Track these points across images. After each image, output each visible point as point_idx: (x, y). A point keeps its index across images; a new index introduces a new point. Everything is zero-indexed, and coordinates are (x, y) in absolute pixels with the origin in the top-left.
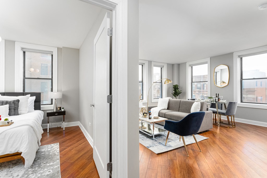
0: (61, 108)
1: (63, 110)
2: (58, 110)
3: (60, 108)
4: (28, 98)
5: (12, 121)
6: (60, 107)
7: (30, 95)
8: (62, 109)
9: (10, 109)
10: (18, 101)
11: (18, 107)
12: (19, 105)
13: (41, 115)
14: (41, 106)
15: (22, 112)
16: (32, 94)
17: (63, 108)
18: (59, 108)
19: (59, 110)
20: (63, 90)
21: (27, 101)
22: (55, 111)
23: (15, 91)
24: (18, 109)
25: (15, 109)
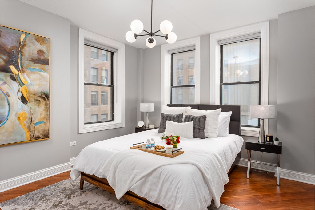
0: (274, 138)
1: (276, 143)
2: (267, 141)
3: (271, 138)
4: (219, 114)
5: (181, 149)
6: (272, 135)
7: (221, 109)
8: (275, 140)
9: (194, 128)
10: (205, 117)
11: (204, 126)
12: (206, 124)
13: (236, 145)
14: (242, 128)
15: (210, 134)
16: (225, 108)
17: (277, 139)
18: (268, 138)
19: (270, 142)
20: (279, 102)
21: (217, 118)
22: (261, 140)
23: (209, 103)
24: (204, 130)
25: (201, 128)
